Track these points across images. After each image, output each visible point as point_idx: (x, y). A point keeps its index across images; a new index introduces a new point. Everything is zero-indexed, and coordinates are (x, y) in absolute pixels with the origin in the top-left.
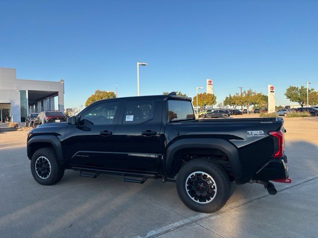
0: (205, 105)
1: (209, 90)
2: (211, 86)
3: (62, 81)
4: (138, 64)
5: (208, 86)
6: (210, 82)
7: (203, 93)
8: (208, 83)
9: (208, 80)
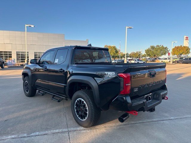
0: (181, 54)
1: (186, 44)
2: (188, 41)
3: (87, 40)
4: (127, 27)
5: (185, 41)
6: (187, 38)
7: (179, 46)
8: (185, 38)
9: (185, 37)
